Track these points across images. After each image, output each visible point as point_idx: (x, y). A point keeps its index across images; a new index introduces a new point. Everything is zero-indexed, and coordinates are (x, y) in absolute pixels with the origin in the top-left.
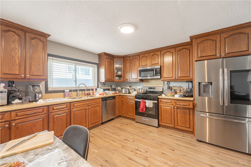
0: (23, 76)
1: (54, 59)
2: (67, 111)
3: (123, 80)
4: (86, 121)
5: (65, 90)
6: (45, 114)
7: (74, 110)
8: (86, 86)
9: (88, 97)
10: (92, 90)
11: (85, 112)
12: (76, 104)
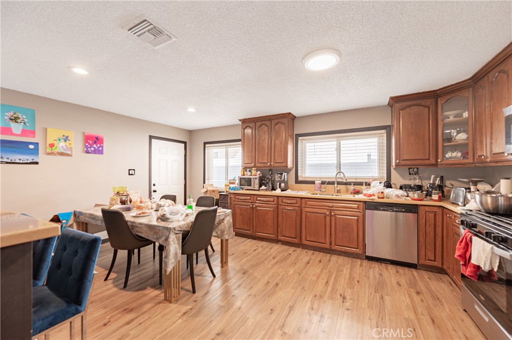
0: (269, 164)
1: (305, 140)
2: (297, 208)
3: (472, 161)
4: (325, 234)
5: (316, 182)
6: (275, 204)
7: (307, 209)
8: (344, 177)
9: (354, 196)
10: (366, 185)
11: (324, 218)
12: (310, 202)
